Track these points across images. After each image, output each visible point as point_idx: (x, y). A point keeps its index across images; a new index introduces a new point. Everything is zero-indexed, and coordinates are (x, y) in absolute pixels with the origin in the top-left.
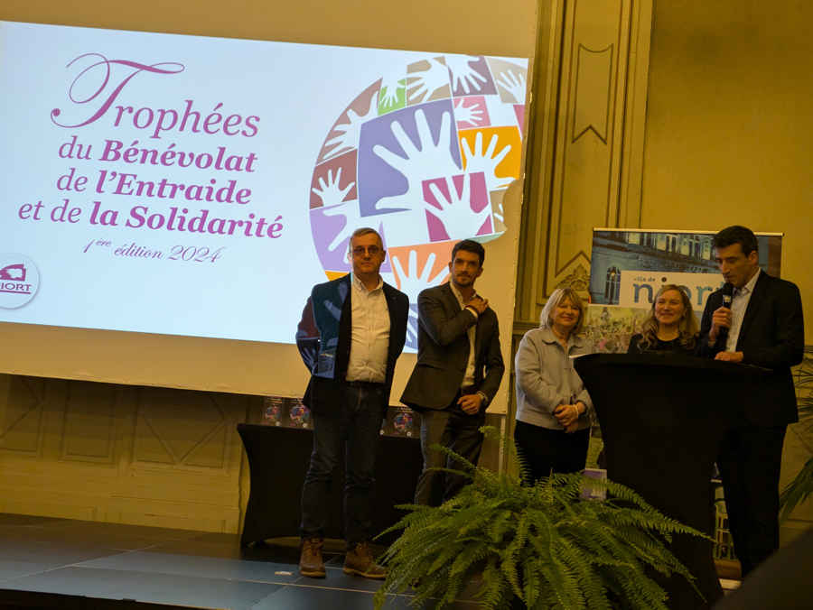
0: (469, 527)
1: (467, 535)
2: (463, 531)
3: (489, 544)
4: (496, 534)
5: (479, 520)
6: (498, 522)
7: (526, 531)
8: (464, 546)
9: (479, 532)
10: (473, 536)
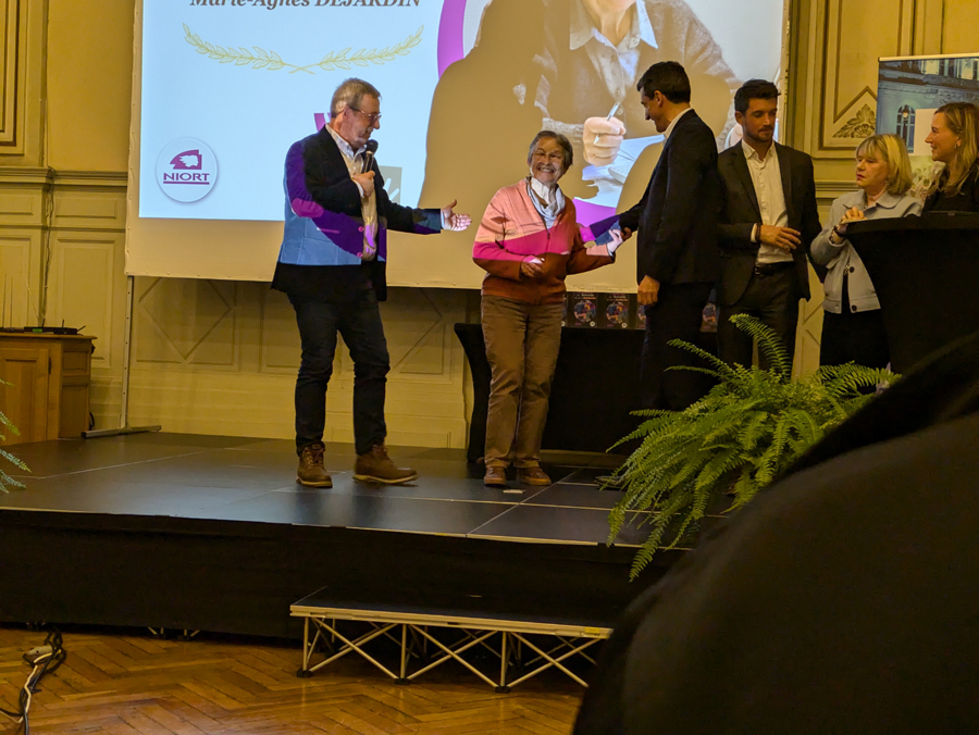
0: (717, 432)
1: (715, 442)
2: (709, 438)
3: (741, 451)
4: (748, 440)
5: (729, 425)
6: (751, 427)
7: (785, 436)
8: (713, 455)
9: (729, 438)
10: (722, 443)
